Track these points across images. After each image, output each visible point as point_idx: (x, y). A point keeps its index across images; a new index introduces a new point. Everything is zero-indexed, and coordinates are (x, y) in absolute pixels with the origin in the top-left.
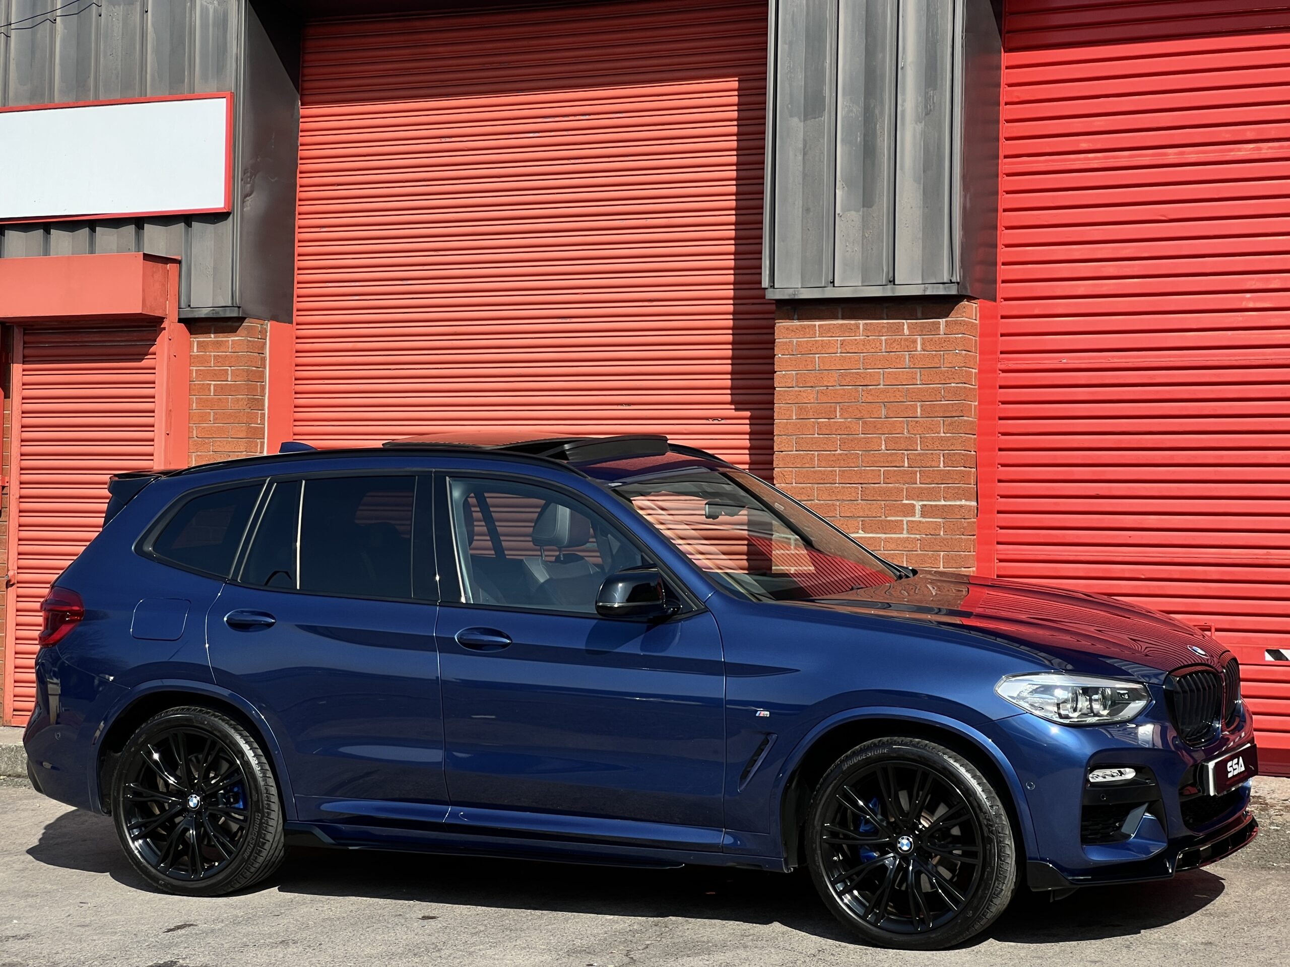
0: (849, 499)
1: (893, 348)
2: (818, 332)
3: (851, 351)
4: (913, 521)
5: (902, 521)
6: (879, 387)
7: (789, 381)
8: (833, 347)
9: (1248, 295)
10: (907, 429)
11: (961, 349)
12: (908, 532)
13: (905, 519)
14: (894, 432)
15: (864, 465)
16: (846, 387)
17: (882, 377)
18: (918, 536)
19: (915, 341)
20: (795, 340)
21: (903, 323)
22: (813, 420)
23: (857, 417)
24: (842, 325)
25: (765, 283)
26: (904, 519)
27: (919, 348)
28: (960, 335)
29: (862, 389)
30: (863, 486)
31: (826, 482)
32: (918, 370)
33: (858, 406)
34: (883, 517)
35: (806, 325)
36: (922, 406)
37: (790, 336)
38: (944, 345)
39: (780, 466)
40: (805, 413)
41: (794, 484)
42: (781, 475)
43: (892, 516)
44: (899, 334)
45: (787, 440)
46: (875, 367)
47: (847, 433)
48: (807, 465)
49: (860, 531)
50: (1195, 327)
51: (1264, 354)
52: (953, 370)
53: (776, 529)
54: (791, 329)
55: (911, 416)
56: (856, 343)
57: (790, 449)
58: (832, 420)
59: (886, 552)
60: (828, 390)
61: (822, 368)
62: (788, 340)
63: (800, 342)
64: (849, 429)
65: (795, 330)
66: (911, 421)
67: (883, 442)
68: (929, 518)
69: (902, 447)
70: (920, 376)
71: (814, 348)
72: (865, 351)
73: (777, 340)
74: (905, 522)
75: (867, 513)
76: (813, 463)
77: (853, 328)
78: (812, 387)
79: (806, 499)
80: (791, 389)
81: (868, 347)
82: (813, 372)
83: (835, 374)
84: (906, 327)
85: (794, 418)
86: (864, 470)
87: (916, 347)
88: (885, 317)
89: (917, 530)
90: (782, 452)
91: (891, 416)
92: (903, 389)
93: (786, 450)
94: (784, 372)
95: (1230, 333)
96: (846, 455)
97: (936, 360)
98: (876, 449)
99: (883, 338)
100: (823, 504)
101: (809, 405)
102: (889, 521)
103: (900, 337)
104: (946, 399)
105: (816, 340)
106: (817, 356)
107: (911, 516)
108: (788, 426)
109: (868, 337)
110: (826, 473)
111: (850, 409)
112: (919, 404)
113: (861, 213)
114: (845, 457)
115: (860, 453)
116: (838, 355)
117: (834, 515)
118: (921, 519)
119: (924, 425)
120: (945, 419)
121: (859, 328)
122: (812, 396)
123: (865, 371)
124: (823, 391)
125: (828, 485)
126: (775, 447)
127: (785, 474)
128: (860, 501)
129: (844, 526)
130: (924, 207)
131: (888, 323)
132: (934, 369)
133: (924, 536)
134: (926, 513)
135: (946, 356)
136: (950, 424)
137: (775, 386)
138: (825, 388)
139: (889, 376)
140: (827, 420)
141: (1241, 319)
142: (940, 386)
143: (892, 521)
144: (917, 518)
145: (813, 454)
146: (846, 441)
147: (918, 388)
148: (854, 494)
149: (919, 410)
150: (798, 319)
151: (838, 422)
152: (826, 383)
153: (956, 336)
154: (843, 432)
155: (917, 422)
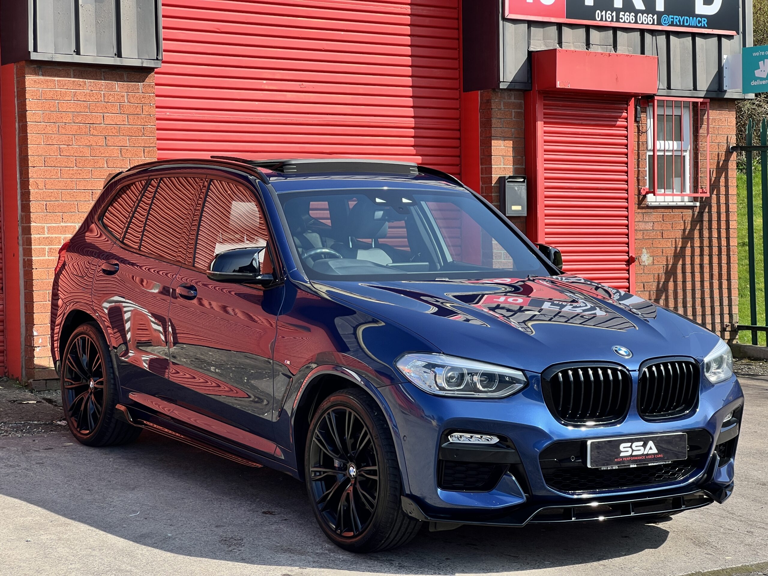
0: (84, 200)
1: (109, 100)
2: (57, 85)
3: (81, 100)
6: (101, 125)
7: (38, 118)
8: (68, 96)
9: (265, 82)
10: (121, 154)
11: (153, 103)
14: (113, 156)
15: (93, 177)
16: (79, 124)
17: (102, 119)
19: (123, 96)
20: (41, 89)
21: (115, 83)
22: (56, 146)
23: (87, 145)
24: (74, 81)
25: (31, 48)
27: (126, 101)
28: (152, 94)
29: (90, 126)
30: (93, 191)
31: (67, 188)
32: (126, 115)
33: (87, 138)
35: (49, 79)
36: (128, 139)
37: (37, 86)
38: (143, 100)
39: (34, 177)
40: (51, 141)
41: (44, 190)
42: (35, 183)
44: (113, 90)
45: (38, 159)
46: (98, 111)
47: (81, 155)
48: (54, 177)
50: (239, 98)
51: (274, 116)
52: (149, 116)
53: (34, 220)
54: (37, 81)
55: (123, 145)
56: (84, 94)
57: (40, 165)
58: (70, 146)
60: (66, 126)
61: (61, 110)
62: (35, 89)
63: (45, 90)
64: (82, 153)
65: (40, 82)
66: (124, 149)
67: (105, 162)
69: (119, 166)
70: (128, 119)
71: (55, 96)
72: (91, 100)
73: (27, 89)
76: (58, 175)
77: (82, 84)
78: (54, 123)
79: (54, 200)
80: (39, 123)
81: (93, 98)
82: (55, 112)
83: (70, 115)
84: (116, 86)
85: (43, 144)
86: (94, 181)
87: (124, 100)
88: (103, 78)
90: (34, 167)
91: (111, 145)
92: (117, 127)
93: (38, 166)
94: (34, 112)
95: (257, 103)
96: (81, 170)
97: (138, 109)
98: (102, 166)
99: (102, 92)
100: (66, 204)
101: (53, 135)
103: (114, 92)
104: (145, 135)
105: (56, 91)
106: (57, 101)
108: (39, 149)
109: (92, 91)
110: (67, 182)
111: (82, 140)
112: (128, 138)
113: (94, 6)
114: (80, 172)
115: (91, 169)
116: (72, 102)
117: (74, 211)
119: (132, 152)
120: (145, 148)
121: (86, 85)
122: (55, 129)
123: (91, 114)
124: (63, 126)
125: (69, 190)
126: (30, 164)
127: (38, 182)
128: (91, 202)
130: (137, 8)
131: (105, 83)
132: (137, 116)
135: (144, 107)
136: (149, 152)
137: (28, 121)
138: (64, 124)
139: (108, 118)
140: (66, 146)
141: (262, 95)
142: (141, 126)
145: (58, 169)
146: (81, 161)
147: (127, 127)
148: (87, 197)
149: (128, 142)
150: (43, 75)
151: (74, 148)
152: (64, 121)
153: (150, 94)
154: (79, 155)
155: (127, 150)
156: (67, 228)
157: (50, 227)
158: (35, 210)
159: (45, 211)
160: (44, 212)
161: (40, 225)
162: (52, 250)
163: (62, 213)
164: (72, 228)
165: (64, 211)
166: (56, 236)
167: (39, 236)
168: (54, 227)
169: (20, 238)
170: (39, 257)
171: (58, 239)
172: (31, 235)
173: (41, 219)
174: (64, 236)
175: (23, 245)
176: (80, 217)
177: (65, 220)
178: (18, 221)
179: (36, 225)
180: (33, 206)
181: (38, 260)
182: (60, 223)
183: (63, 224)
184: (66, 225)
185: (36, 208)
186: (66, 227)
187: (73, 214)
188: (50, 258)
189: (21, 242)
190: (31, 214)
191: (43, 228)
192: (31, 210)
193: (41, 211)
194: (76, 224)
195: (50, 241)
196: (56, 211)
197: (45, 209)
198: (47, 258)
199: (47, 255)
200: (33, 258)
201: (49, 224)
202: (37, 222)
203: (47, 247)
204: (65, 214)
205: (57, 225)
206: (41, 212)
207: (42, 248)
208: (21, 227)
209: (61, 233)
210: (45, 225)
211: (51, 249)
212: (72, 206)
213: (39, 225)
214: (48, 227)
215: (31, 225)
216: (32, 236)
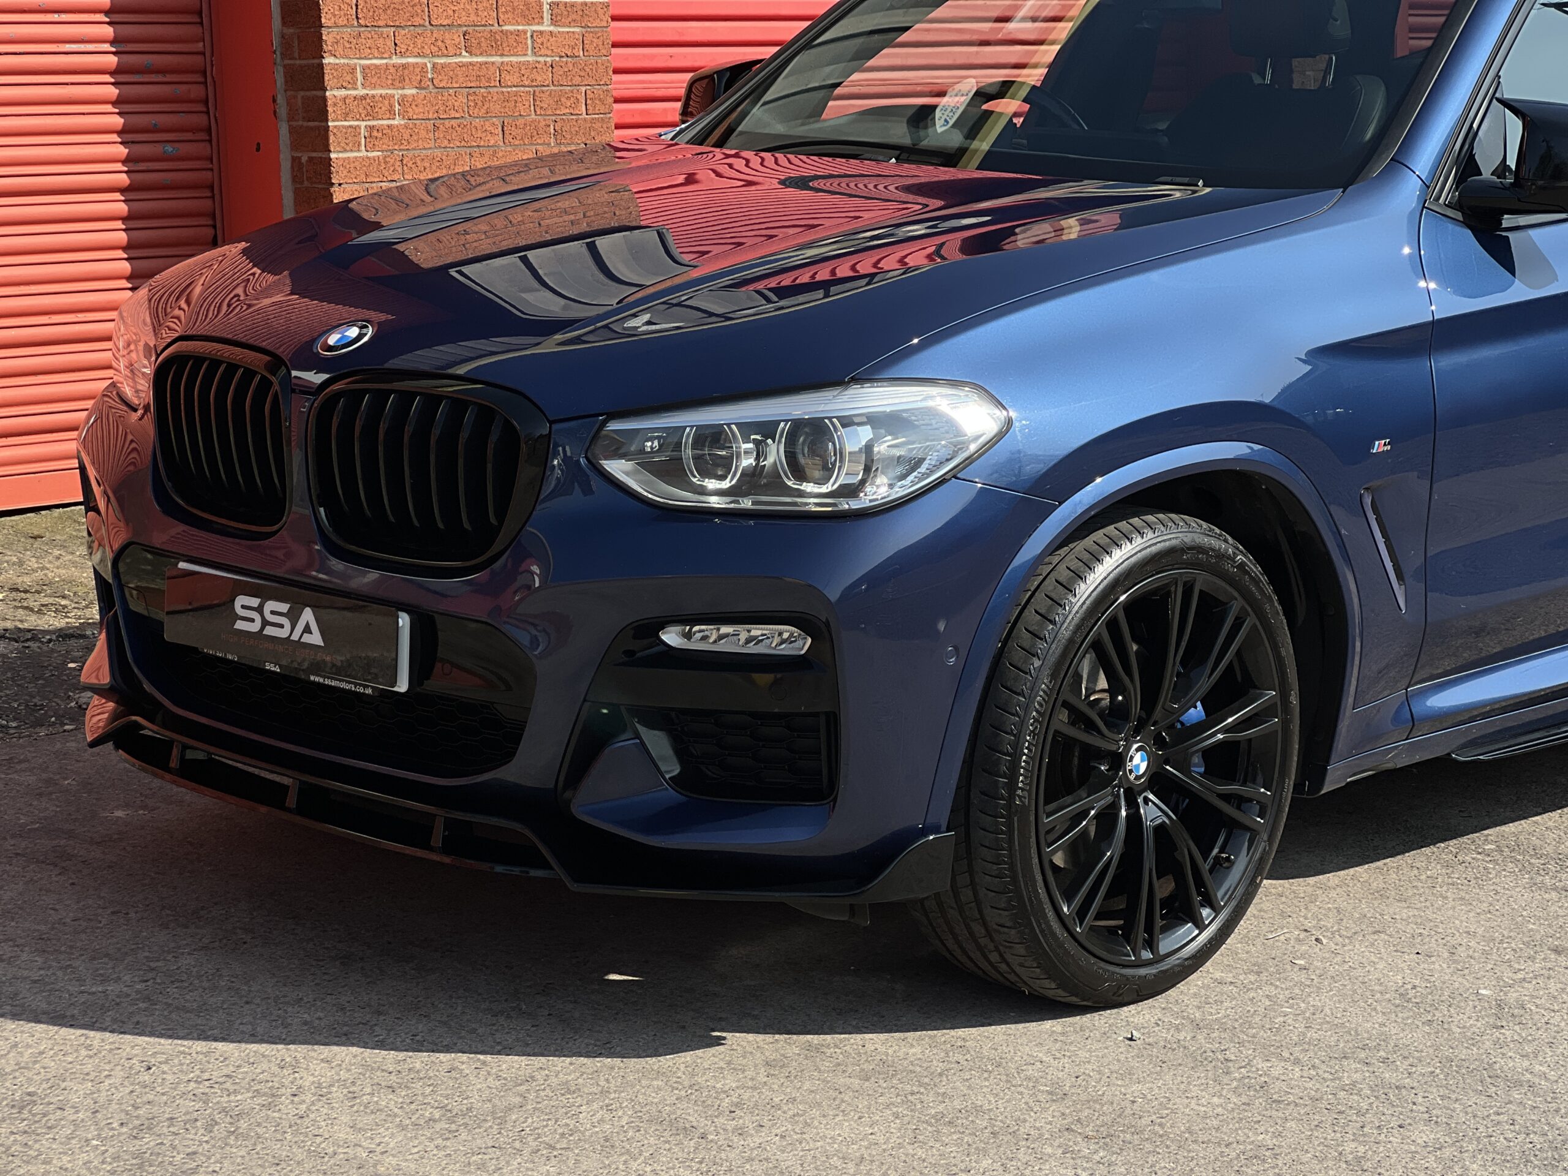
4: (541, 32)
5: (525, 32)
12: (535, 54)
13: (530, 28)
18: (549, 59)
26: (526, 27)
34: (496, 25)
43: (510, 24)
49: (464, 53)
53: (330, 48)
59: (504, 90)
68: (564, 26)
74: (529, 34)
75: (473, 17)
89: (547, 48)
102: (507, 31)
107: (538, 24)
117: (422, 22)
118: (552, 28)
129: (439, 43)
133: (557, 59)
134: (559, 18)
143: (512, 33)
144: (546, 27)
156: (406, 72)
157: (368, 67)
158: (333, 21)
159: (356, 23)
160: (352, 26)
161: (346, 61)
162: (375, 133)
163: (393, 29)
164: (418, 70)
165: (397, 23)
166: (384, 92)
167: (343, 92)
168: (376, 66)
169: (280, 99)
170: (345, 151)
171: (386, 102)
172: (325, 90)
173: (348, 45)
174: (400, 92)
175: (291, 118)
176: (436, 40)
177: (402, 48)
178: (275, 52)
179: (337, 61)
180: (326, 10)
181: (344, 159)
182: (390, 58)
183: (396, 60)
184: (404, 61)
185: (335, 16)
186: (404, 66)
187: (419, 30)
188: (370, 154)
189: (283, 111)
190: (324, 31)
191: (353, 70)
192: (323, 20)
193: (345, 22)
194: (426, 60)
195: (369, 108)
196: (381, 23)
197: (354, 17)
198: (363, 153)
199: (363, 148)
200: (333, 156)
201: (365, 58)
202: (337, 54)
203: (363, 124)
204: (400, 30)
205: (385, 61)
206: (345, 25)
207: (351, 127)
208: (281, 69)
209: (393, 86)
210: (356, 61)
211: (372, 128)
212: (415, 8)
213: (342, 61)
214: (364, 68)
215: (325, 61)
216: (328, 93)
